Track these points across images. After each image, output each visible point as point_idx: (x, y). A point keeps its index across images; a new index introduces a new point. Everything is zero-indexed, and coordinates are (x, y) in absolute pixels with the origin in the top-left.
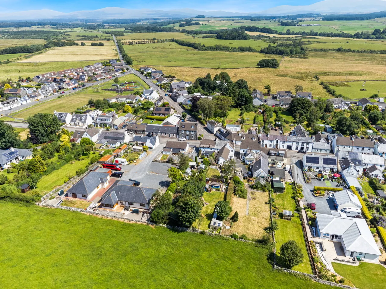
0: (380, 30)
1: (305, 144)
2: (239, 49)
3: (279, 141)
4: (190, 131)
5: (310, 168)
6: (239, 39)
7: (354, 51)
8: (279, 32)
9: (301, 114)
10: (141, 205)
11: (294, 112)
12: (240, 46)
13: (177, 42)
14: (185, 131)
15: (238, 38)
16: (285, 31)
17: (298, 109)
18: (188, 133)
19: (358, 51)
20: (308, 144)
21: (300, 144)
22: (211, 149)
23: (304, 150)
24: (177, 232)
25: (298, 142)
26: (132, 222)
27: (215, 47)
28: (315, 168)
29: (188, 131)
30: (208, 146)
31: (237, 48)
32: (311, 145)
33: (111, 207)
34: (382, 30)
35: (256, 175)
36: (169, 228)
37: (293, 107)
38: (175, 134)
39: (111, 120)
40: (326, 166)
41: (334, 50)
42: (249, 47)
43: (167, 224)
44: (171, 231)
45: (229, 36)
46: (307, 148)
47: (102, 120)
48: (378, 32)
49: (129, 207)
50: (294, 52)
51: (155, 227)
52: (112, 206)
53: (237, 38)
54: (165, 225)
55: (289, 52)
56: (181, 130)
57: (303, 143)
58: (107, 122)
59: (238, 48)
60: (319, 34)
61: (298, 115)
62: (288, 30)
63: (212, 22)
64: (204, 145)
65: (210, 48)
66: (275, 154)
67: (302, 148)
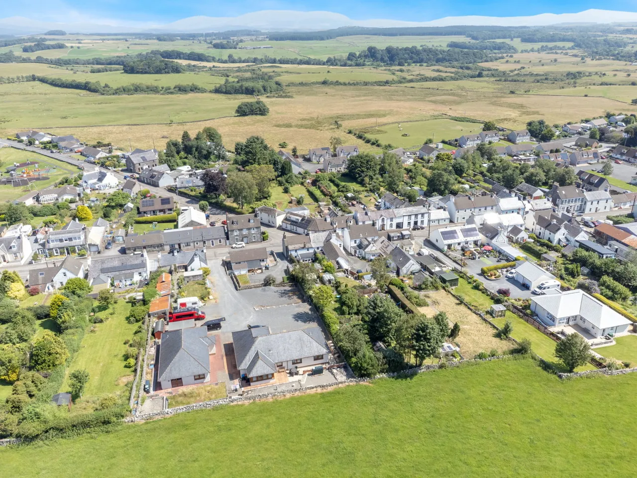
0: (355, 54)
1: (420, 216)
2: (177, 89)
3: (385, 219)
4: (249, 229)
5: (449, 246)
6: (168, 73)
7: (345, 84)
8: (217, 59)
9: (371, 178)
10: (315, 360)
11: (358, 176)
12: (177, 84)
13: (43, 80)
14: (241, 230)
15: (166, 70)
16: (225, 58)
17: (363, 172)
18: (245, 232)
19: (349, 84)
20: (423, 215)
21: (413, 217)
22: (308, 249)
23: (419, 224)
24: (408, 378)
25: (411, 215)
26: (330, 389)
27: (132, 88)
28: (457, 245)
29: (245, 230)
30: (302, 246)
31: (172, 87)
32: (426, 216)
33: (268, 379)
34: (358, 54)
35: (405, 272)
36: (393, 377)
37: (355, 169)
38: (223, 238)
39: (82, 238)
40: (469, 239)
41: (317, 83)
42: (193, 84)
43: (387, 372)
44: (400, 380)
45: (149, 68)
46: (422, 222)
47: (61, 240)
48: (353, 56)
49: (296, 368)
50: (269, 89)
51: (372, 383)
52: (270, 376)
53: (163, 71)
54: (384, 375)
55: (262, 89)
56: (233, 231)
57: (416, 215)
58: (74, 243)
59: (175, 88)
60: (279, 60)
61: (367, 180)
62: (230, 56)
64: (293, 246)
65: (124, 90)
66: (398, 236)
67: (416, 223)
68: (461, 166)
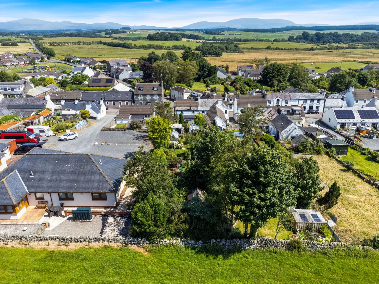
0: (293, 37)
1: (315, 101)
2: (173, 48)
3: (281, 100)
4: (152, 95)
5: (343, 125)
6: (172, 40)
7: (282, 49)
8: (206, 39)
9: (280, 82)
10: (94, 199)
11: (269, 80)
12: (174, 45)
13: (105, 44)
14: (145, 95)
15: (171, 38)
16: (211, 38)
17: (273, 77)
18: (148, 98)
19: (285, 49)
20: (319, 100)
21: (309, 102)
22: (193, 112)
23: (314, 109)
24: (220, 256)
25: (306, 100)
27: (148, 46)
28: (351, 126)
29: (148, 96)
30: (189, 108)
31: (171, 47)
32: (322, 102)
33: (6, 213)
34: (295, 37)
35: (285, 136)
37: (267, 75)
38: (129, 101)
39: (22, 89)
40: (366, 120)
41: (263, 48)
42: (183, 45)
45: (161, 37)
46: (318, 107)
47: (5, 89)
48: (292, 39)
50: (229, 48)
51: (150, 251)
53: (169, 39)
54: (178, 241)
55: (224, 48)
56: (138, 95)
57: (312, 100)
58: (16, 91)
59: (172, 47)
60: (243, 40)
61: (276, 83)
62: (214, 37)
63: (138, 32)
64: (180, 108)
65: (143, 47)
66: (288, 111)
67: (311, 108)
68: (364, 77)
